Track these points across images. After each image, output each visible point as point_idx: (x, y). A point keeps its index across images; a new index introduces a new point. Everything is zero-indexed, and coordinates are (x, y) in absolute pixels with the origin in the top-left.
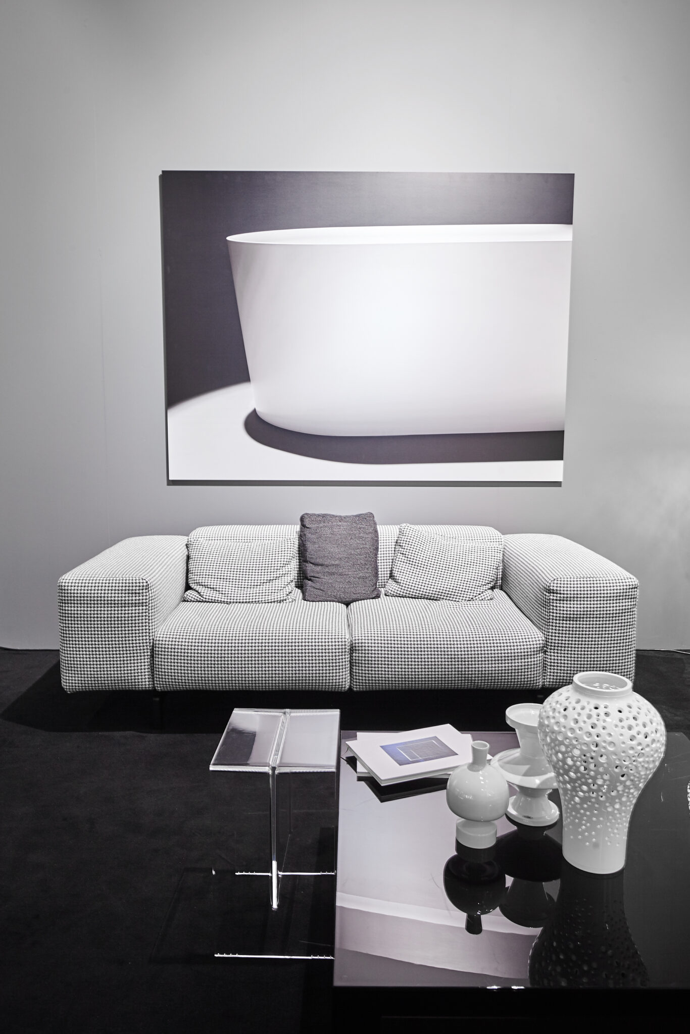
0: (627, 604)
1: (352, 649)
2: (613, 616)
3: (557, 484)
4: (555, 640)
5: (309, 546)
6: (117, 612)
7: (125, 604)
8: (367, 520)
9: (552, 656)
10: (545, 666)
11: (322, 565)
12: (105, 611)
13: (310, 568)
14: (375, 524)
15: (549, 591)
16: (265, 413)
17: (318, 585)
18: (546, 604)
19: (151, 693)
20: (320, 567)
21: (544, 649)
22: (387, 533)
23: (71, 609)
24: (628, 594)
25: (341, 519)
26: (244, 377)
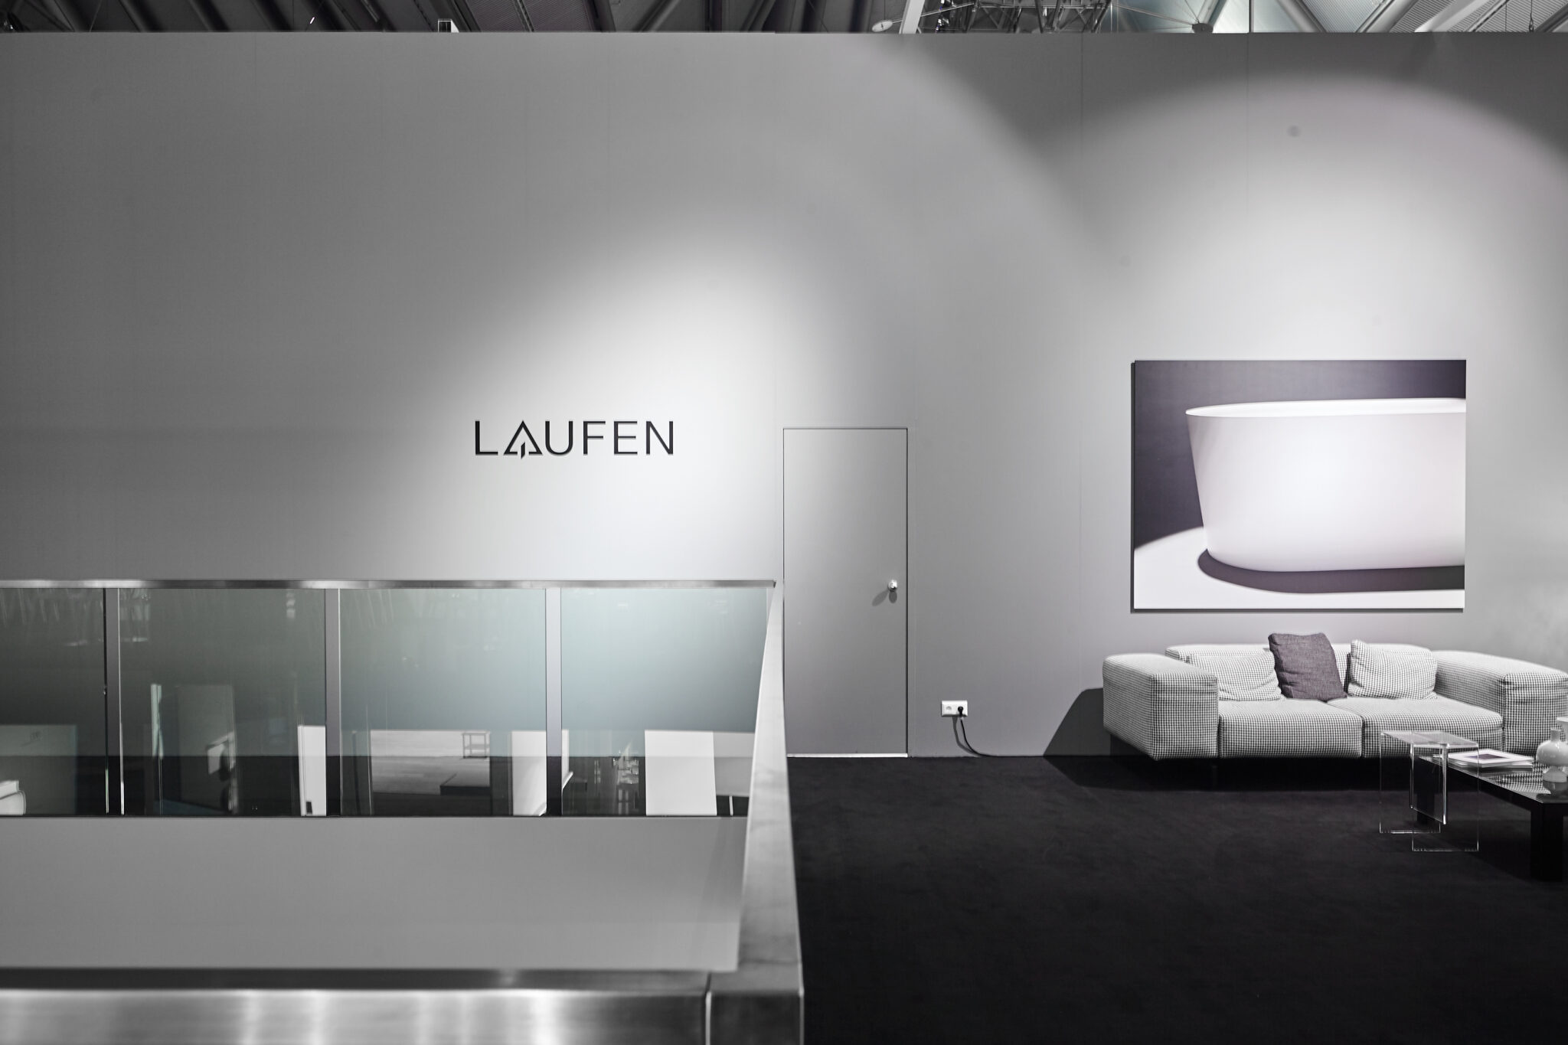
0: (1562, 692)
1: (1365, 725)
2: (1552, 701)
3: (1460, 610)
4: (1511, 718)
5: (1283, 658)
6: (1197, 698)
7: (1202, 693)
8: (1320, 639)
9: (1509, 731)
10: (1504, 739)
11: (1298, 673)
12: (1190, 698)
13: (1287, 676)
14: (1329, 643)
15: (1505, 683)
16: (1216, 552)
17: (1300, 688)
18: (1502, 693)
19: (1217, 760)
20: (1296, 675)
21: (1503, 726)
22: (1341, 650)
23: (1163, 696)
24: (1560, 685)
25: (1303, 638)
26: (1199, 523)
